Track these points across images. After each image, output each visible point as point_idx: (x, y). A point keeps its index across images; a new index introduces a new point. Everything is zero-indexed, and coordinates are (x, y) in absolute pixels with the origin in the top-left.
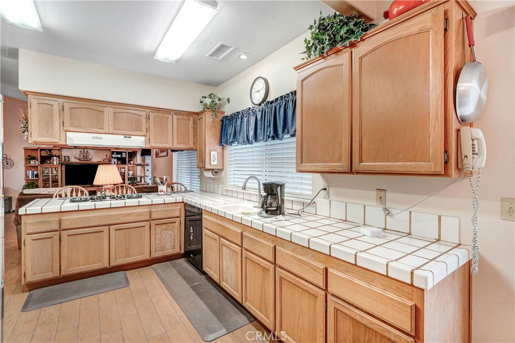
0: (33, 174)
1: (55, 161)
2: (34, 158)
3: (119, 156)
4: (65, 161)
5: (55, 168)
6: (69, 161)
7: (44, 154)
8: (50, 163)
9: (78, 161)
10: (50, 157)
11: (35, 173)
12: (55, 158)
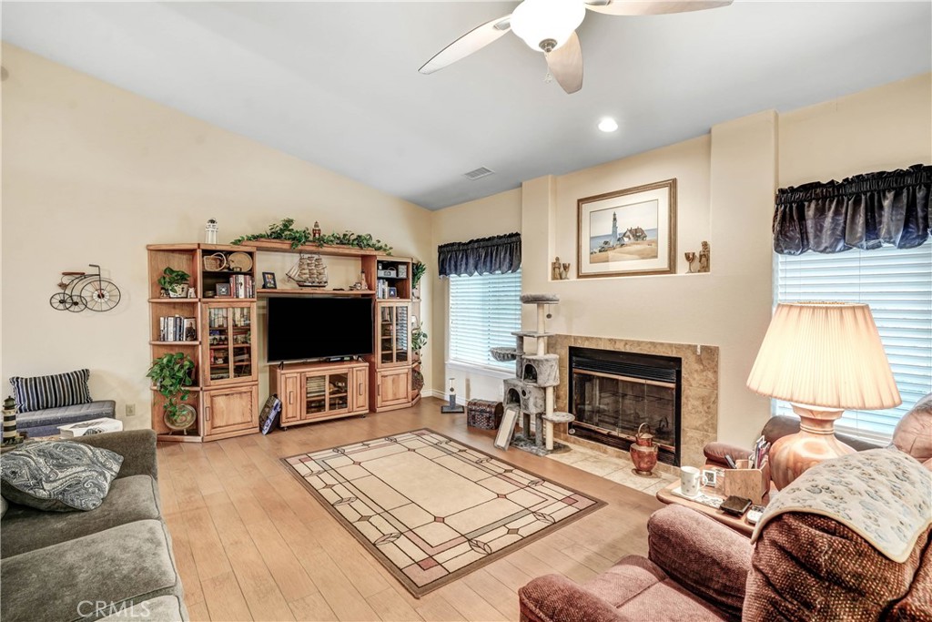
0: (178, 327)
1: (241, 286)
2: (182, 278)
3: (393, 274)
4: (264, 287)
5: (242, 309)
6: (275, 288)
7: (211, 265)
8: (229, 294)
9: (298, 289)
10: (225, 276)
11: (186, 323)
12: (241, 278)
